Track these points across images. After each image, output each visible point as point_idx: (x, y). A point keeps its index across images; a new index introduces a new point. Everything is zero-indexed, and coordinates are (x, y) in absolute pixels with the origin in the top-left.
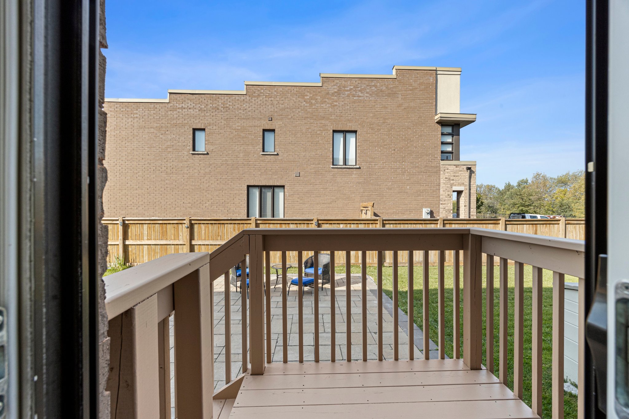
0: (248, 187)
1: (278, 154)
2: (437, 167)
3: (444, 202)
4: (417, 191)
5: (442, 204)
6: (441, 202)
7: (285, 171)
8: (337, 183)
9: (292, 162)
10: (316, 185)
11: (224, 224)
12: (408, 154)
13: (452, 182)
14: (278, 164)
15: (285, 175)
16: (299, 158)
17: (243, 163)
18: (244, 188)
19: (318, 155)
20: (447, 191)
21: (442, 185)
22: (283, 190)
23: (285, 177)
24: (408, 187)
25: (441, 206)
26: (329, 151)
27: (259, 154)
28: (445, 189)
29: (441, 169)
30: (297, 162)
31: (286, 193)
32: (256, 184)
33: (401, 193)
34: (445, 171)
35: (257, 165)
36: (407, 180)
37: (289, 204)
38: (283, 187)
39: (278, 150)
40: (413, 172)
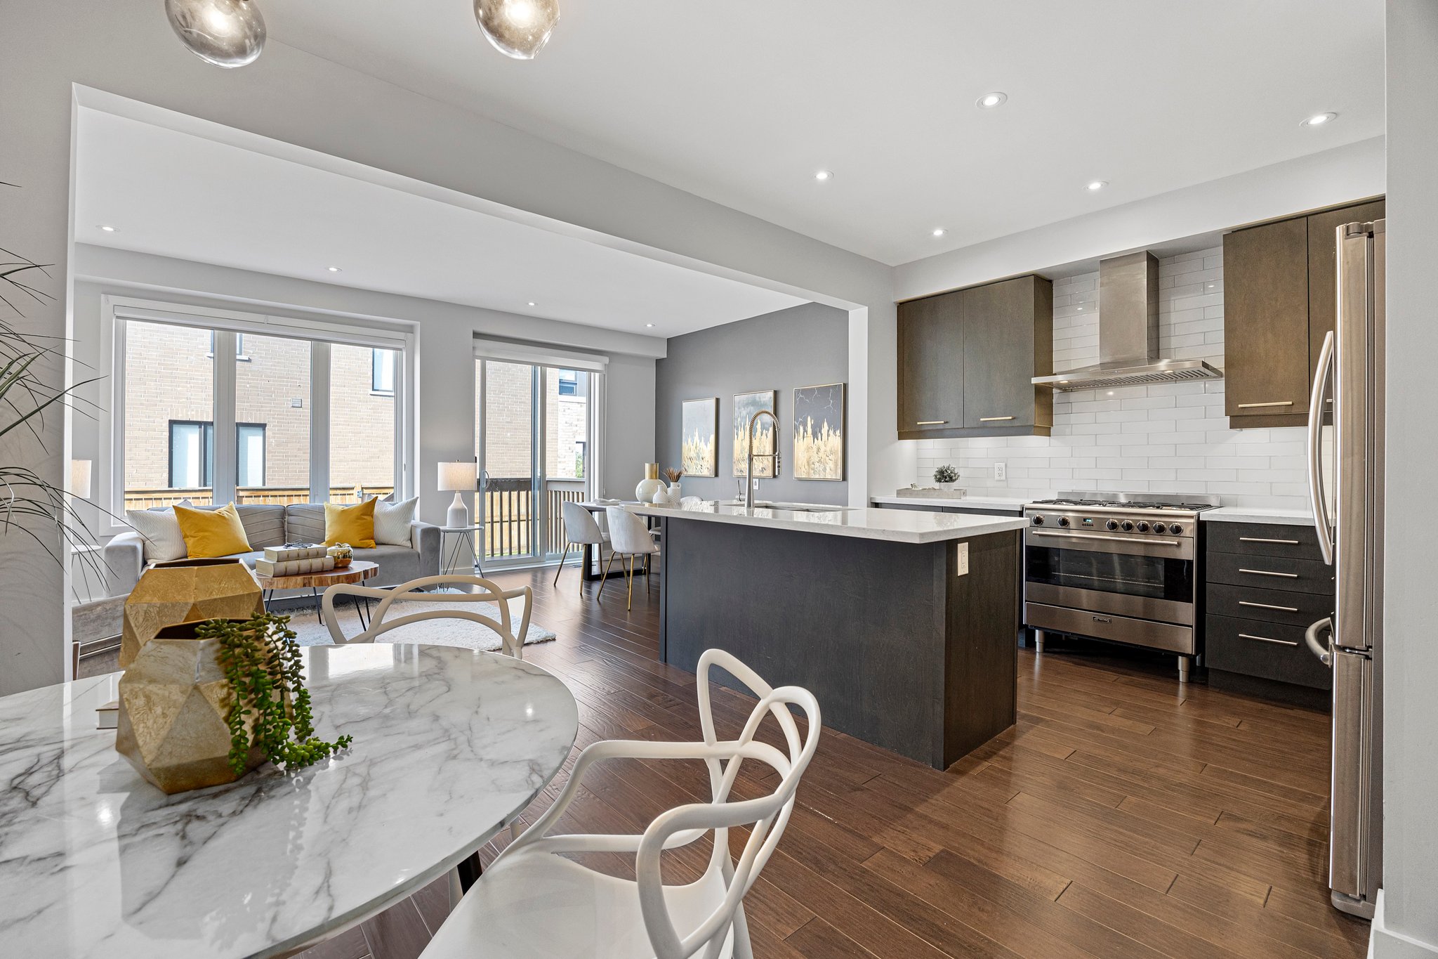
0: (172, 423)
1: (249, 361)
2: (554, 405)
3: (563, 460)
4: (523, 441)
5: (560, 462)
6: (559, 460)
7: (268, 396)
8: (381, 423)
9: (285, 378)
10: (337, 425)
11: (161, 499)
12: (508, 380)
13: (575, 429)
14: (249, 379)
15: (268, 403)
16: (301, 372)
17: (159, 372)
18: (162, 426)
19: (343, 368)
20: (567, 442)
21: (560, 433)
22: (261, 432)
23: (266, 407)
24: (509, 434)
25: (560, 466)
26: (365, 363)
27: (202, 355)
28: (564, 439)
29: (559, 407)
30: (296, 379)
31: (271, 440)
32: (195, 419)
33: (497, 444)
34: (564, 411)
35: (197, 379)
36: (508, 422)
37: (278, 460)
38: (263, 426)
39: (252, 352)
40: (516, 411)
